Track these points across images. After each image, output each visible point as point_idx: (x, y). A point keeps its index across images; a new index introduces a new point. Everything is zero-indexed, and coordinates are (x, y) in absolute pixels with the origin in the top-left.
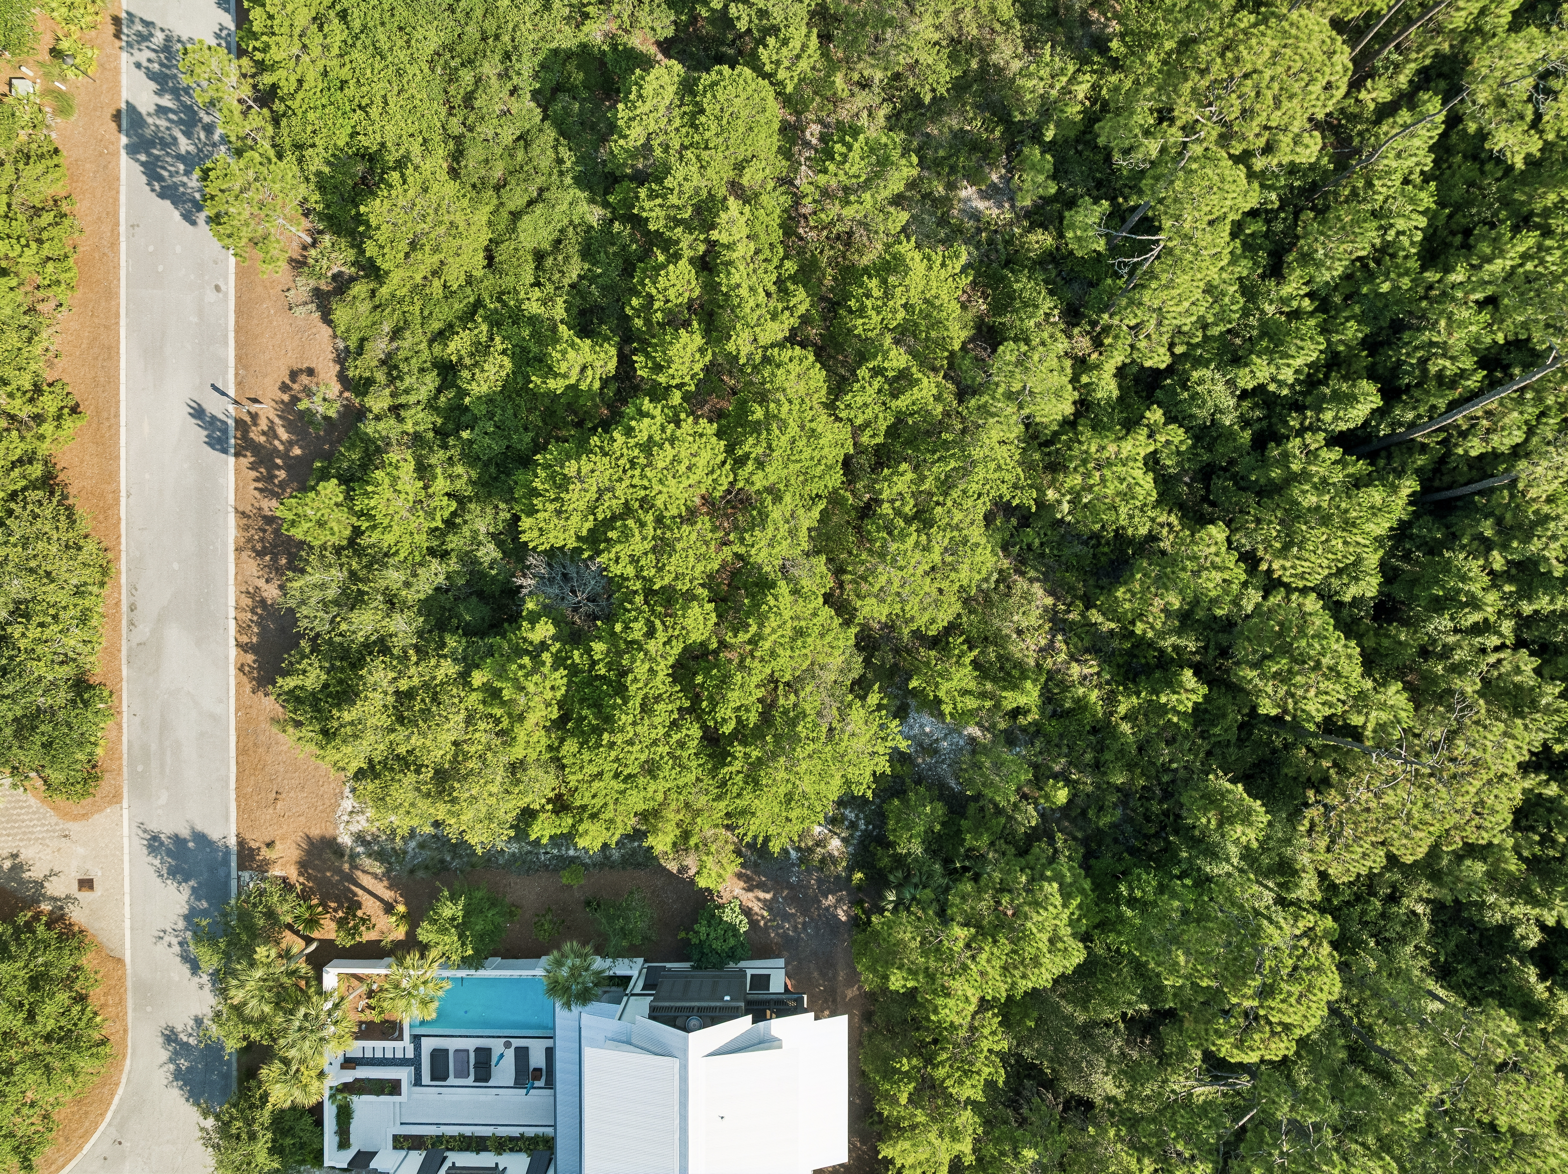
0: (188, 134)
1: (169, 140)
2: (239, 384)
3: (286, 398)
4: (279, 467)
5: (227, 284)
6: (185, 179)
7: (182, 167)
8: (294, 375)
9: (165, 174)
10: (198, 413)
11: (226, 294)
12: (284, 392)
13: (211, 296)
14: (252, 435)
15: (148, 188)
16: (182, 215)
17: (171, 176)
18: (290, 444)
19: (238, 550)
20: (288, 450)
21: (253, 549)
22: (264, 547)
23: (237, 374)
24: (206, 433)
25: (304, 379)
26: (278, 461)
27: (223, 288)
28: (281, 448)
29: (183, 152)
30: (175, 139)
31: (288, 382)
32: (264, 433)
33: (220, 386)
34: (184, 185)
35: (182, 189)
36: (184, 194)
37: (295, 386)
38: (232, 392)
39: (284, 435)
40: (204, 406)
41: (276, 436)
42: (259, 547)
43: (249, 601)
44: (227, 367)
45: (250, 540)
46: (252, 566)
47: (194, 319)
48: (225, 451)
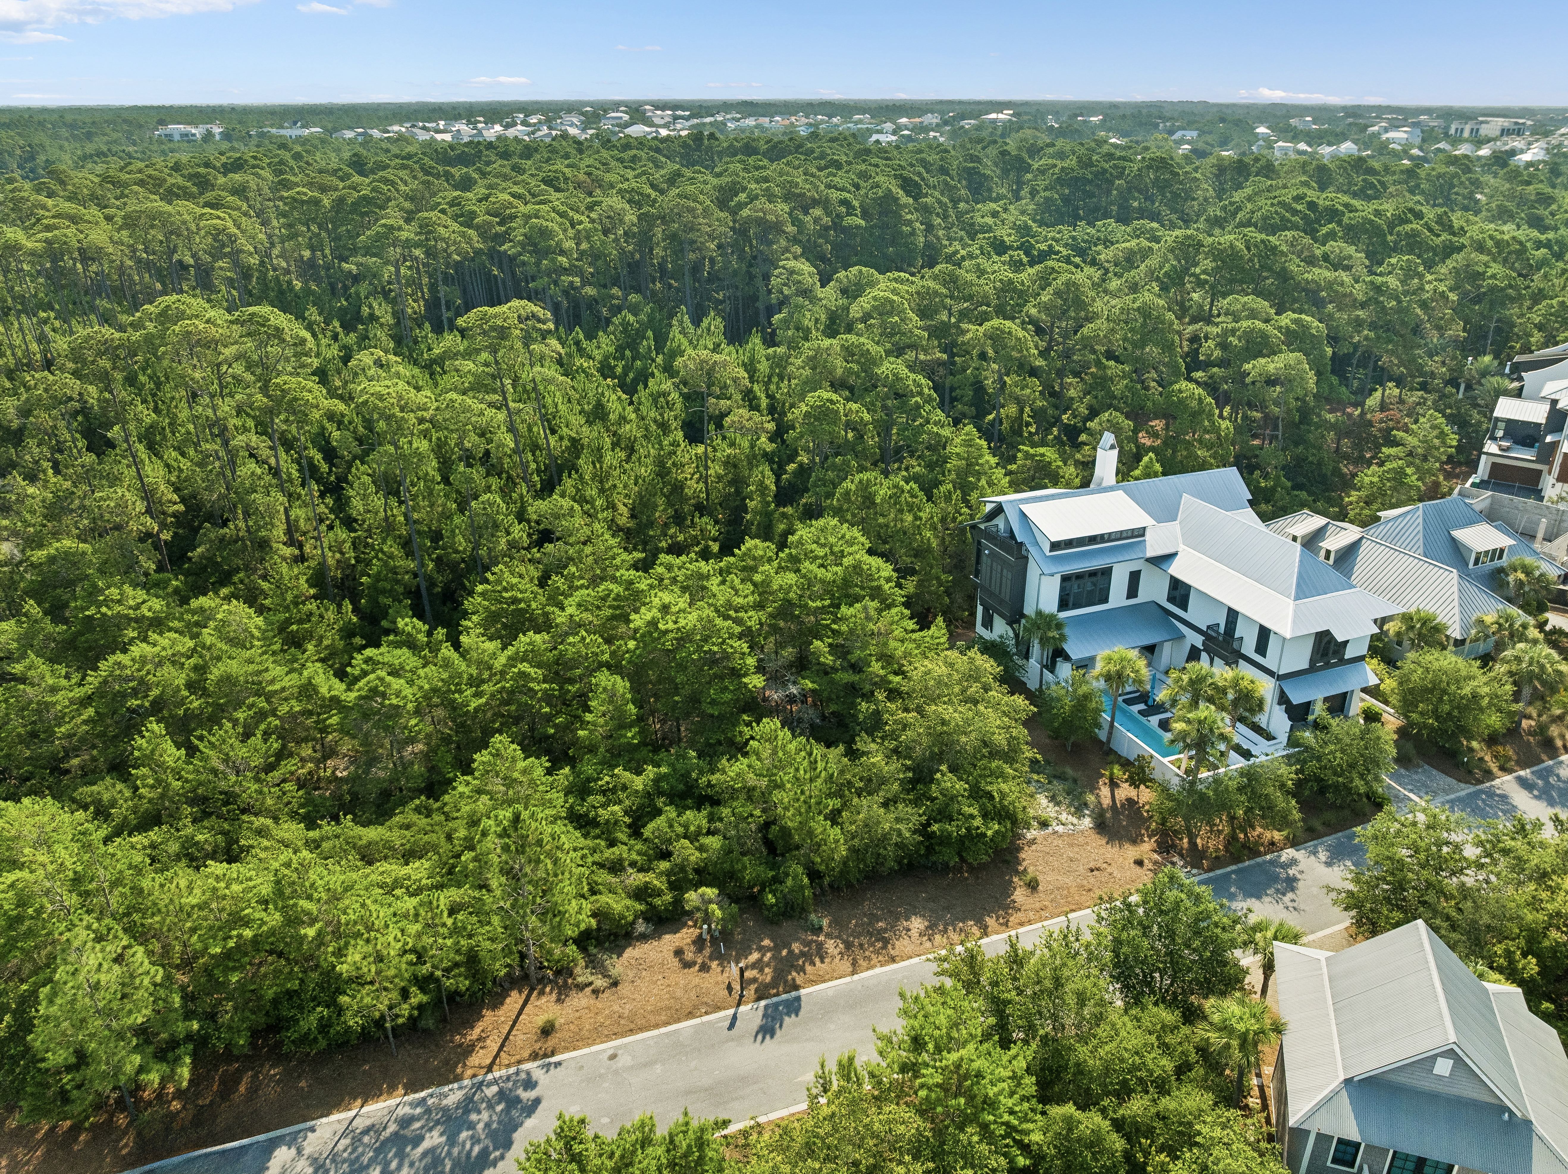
0: (417, 1140)
1: (428, 1159)
2: (718, 1008)
3: (714, 964)
4: (791, 952)
5: (604, 1051)
6: (480, 1126)
7: (464, 1135)
8: (687, 965)
9: (476, 1149)
10: (767, 1030)
11: (616, 1047)
12: (709, 968)
13: (624, 1060)
14: (768, 979)
15: (500, 1164)
16: (529, 1116)
17: (479, 1141)
18: (760, 949)
19: (893, 960)
20: (769, 949)
21: (885, 947)
22: (878, 940)
23: (706, 1013)
24: (786, 1019)
25: (689, 956)
26: (784, 953)
27: (611, 1052)
28: (769, 955)
29: (443, 1139)
30: (425, 1154)
31: (697, 967)
32: (761, 971)
33: (727, 1023)
34: (488, 1125)
35: (495, 1126)
36: (499, 1123)
37: (700, 961)
38: (731, 1011)
39: (755, 956)
40: (755, 1029)
41: (760, 960)
42: (879, 945)
43: (938, 937)
44: (703, 1024)
45: (877, 953)
46: (902, 945)
47: (658, 1068)
48: (798, 999)
